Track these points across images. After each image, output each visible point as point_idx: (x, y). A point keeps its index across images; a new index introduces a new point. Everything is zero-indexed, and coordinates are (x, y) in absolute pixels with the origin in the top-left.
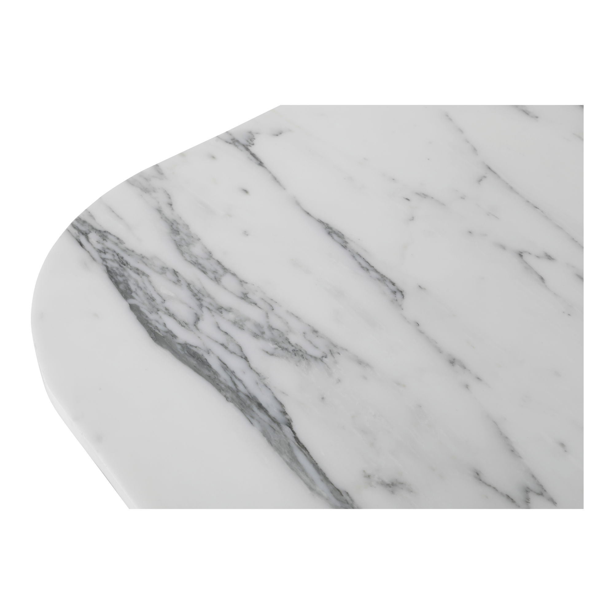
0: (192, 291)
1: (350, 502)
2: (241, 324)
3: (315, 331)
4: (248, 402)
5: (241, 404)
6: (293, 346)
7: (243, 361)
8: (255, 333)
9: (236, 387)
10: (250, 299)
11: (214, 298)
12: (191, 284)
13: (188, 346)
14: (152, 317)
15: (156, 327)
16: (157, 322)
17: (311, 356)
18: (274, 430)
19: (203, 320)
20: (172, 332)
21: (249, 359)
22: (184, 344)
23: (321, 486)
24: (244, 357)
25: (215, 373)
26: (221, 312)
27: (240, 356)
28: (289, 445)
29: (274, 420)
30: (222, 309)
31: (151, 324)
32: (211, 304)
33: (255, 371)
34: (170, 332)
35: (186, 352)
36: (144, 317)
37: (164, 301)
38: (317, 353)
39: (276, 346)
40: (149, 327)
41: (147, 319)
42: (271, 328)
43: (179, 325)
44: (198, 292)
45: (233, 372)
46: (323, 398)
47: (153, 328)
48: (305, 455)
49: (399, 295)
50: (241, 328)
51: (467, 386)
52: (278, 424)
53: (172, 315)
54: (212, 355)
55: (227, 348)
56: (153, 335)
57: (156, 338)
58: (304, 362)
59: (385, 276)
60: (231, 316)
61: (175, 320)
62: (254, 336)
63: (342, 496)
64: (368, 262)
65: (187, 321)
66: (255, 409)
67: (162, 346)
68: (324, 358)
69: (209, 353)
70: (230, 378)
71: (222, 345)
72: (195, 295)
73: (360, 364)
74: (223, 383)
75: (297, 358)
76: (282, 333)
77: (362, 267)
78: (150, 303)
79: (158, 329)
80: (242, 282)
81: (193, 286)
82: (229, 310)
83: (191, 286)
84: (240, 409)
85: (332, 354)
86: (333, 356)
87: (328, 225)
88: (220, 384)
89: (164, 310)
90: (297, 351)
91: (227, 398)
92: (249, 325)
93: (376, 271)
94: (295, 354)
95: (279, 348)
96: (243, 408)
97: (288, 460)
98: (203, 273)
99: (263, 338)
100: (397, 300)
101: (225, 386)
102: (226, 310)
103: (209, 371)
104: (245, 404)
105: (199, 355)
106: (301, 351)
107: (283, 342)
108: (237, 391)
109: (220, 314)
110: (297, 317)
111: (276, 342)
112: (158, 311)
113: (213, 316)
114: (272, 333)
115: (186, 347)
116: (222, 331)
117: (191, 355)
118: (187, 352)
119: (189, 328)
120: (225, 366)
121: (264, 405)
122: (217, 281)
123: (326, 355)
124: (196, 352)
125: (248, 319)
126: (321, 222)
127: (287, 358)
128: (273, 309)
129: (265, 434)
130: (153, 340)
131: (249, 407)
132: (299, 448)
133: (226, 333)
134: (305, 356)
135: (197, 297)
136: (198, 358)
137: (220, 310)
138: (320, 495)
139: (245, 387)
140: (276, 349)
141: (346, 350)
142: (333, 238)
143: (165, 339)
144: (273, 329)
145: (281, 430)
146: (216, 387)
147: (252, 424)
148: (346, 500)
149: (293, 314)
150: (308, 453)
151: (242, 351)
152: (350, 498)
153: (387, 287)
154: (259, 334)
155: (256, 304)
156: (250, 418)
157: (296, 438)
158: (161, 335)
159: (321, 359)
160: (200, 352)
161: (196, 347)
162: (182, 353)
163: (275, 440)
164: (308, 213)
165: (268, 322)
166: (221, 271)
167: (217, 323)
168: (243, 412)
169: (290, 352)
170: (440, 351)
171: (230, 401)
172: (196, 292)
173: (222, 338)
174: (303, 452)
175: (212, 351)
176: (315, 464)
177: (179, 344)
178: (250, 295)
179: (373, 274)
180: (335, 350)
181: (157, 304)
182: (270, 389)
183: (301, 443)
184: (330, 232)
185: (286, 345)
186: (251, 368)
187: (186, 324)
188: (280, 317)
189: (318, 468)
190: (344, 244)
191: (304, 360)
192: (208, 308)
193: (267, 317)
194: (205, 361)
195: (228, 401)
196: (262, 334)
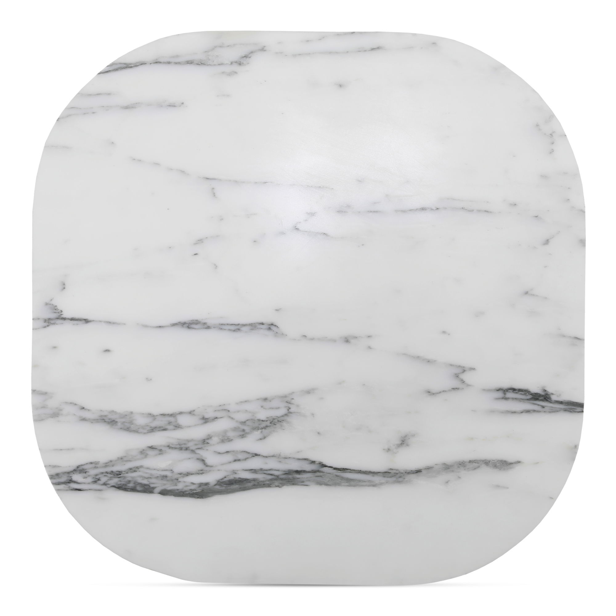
0: (176, 448)
1: (397, 472)
2: (226, 438)
3: (265, 399)
4: (290, 476)
5: (289, 481)
6: (267, 421)
7: (256, 458)
8: (240, 435)
9: (274, 476)
10: (209, 418)
11: (192, 439)
12: (169, 445)
13: (220, 481)
14: (180, 486)
15: (191, 490)
16: (187, 486)
17: (282, 416)
18: (321, 476)
19: (206, 458)
20: (202, 483)
21: (258, 453)
22: (217, 483)
23: (377, 479)
24: (255, 455)
25: (254, 480)
26: (208, 443)
27: (252, 457)
28: (337, 476)
29: (314, 472)
30: (206, 440)
31: (186, 491)
32: (196, 445)
33: (270, 457)
34: (201, 485)
35: (225, 486)
36: (177, 491)
37: (172, 471)
38: (283, 411)
39: (260, 431)
40: (187, 494)
41: (180, 491)
42: (244, 423)
43: (199, 475)
44: (180, 445)
45: (261, 470)
46: (319, 433)
47: (190, 492)
48: (350, 472)
49: (273, 327)
50: (230, 440)
51: (370, 348)
52: (318, 471)
53: (188, 474)
54: (239, 472)
55: (240, 459)
56: (196, 496)
57: (201, 496)
58: (284, 424)
59: (252, 324)
60: (215, 440)
61: (193, 475)
62: (243, 438)
63: (391, 473)
64: (233, 324)
65: (200, 469)
66: (298, 476)
67: (209, 496)
68: (290, 410)
69: (236, 473)
70: (265, 474)
71: (235, 461)
72: (181, 449)
73: (310, 393)
74: (266, 481)
75: (278, 425)
76: (252, 419)
77: (234, 331)
78: (168, 481)
79: (193, 490)
80: (191, 413)
81: (172, 444)
82: (209, 437)
83: (171, 446)
84: (292, 485)
85: (290, 403)
86: (293, 404)
87: (180, 322)
88: (265, 483)
89: (179, 476)
90: (272, 421)
91: (278, 486)
92: (231, 434)
93: (244, 325)
94: (274, 424)
95: (262, 430)
96: (293, 483)
97: (347, 484)
98: (165, 431)
99: (248, 433)
100: (277, 333)
101: (268, 481)
102: (208, 439)
103: (250, 482)
104: (290, 479)
105: (233, 480)
106: (274, 419)
107: (259, 424)
108: (278, 477)
109: (209, 444)
110: (246, 401)
111: (257, 429)
112: (178, 480)
113: (207, 450)
114: (248, 425)
115: (220, 483)
116: (224, 453)
117: (229, 484)
118: (225, 484)
119: (207, 471)
120: (253, 470)
121: (299, 469)
122: (179, 427)
123: (289, 407)
124: (229, 480)
125: (225, 432)
126: (174, 325)
127: (274, 431)
128: (229, 411)
129: (320, 484)
130: (200, 498)
131: (294, 478)
132: (343, 472)
133: (227, 452)
134: (279, 419)
135: (184, 449)
136: (235, 482)
137: (205, 443)
138: (381, 484)
139: (278, 470)
140: (262, 432)
141: (293, 393)
142: (195, 329)
143: (205, 491)
144: (245, 422)
145: (324, 473)
146: (266, 487)
147: (307, 485)
148: (395, 473)
149: (241, 402)
150: (350, 469)
151: (249, 453)
152: (395, 470)
153: (262, 330)
154: (243, 435)
155: (217, 418)
156: (302, 483)
157: (335, 469)
158: (199, 491)
159: (289, 413)
160: (232, 477)
161: (225, 477)
162: (224, 488)
163: (328, 481)
164: (160, 327)
165: (237, 421)
166: (172, 419)
167: (215, 451)
168: (295, 485)
169: (271, 426)
170: (334, 341)
171: (282, 486)
172: (178, 446)
173: (229, 458)
174: (347, 472)
175: (236, 470)
176: (360, 472)
177: (215, 485)
178: (207, 416)
179: (244, 329)
180: (288, 399)
181: (171, 477)
182: (290, 458)
183: (341, 469)
184: (188, 326)
185: (264, 424)
186: (266, 457)
187: (201, 470)
188: (238, 412)
189: (364, 472)
190: (205, 326)
191: (283, 422)
192: (199, 449)
193: (232, 418)
194: (240, 479)
195: (281, 487)
196: (244, 432)
